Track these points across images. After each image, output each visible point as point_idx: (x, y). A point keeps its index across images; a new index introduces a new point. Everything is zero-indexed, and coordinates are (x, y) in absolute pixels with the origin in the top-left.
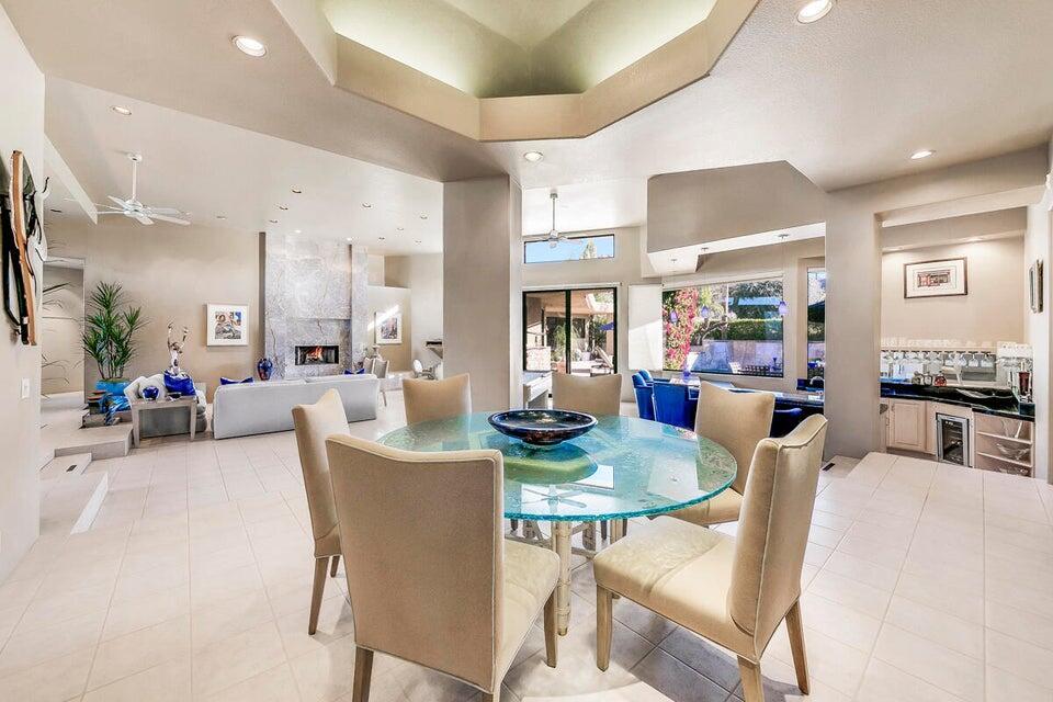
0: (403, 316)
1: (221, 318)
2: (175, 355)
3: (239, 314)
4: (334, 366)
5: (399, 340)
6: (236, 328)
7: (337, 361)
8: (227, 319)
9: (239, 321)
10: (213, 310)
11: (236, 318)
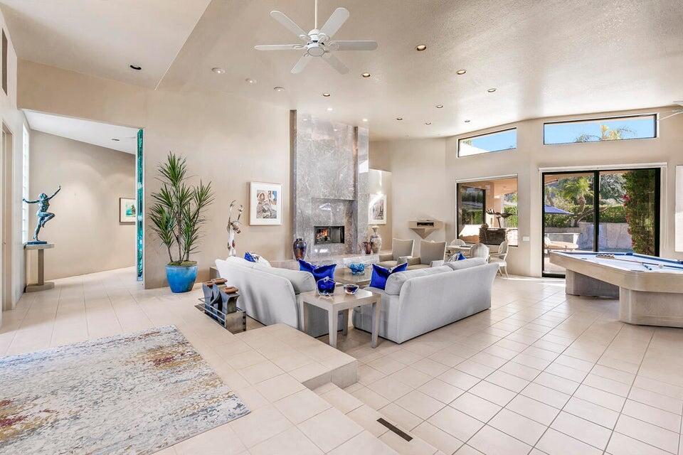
0: (387, 199)
1: (261, 196)
2: (233, 234)
3: (275, 193)
4: (340, 246)
5: (384, 221)
6: (273, 207)
7: (342, 241)
8: (266, 199)
9: (275, 200)
10: (255, 188)
11: (273, 197)
